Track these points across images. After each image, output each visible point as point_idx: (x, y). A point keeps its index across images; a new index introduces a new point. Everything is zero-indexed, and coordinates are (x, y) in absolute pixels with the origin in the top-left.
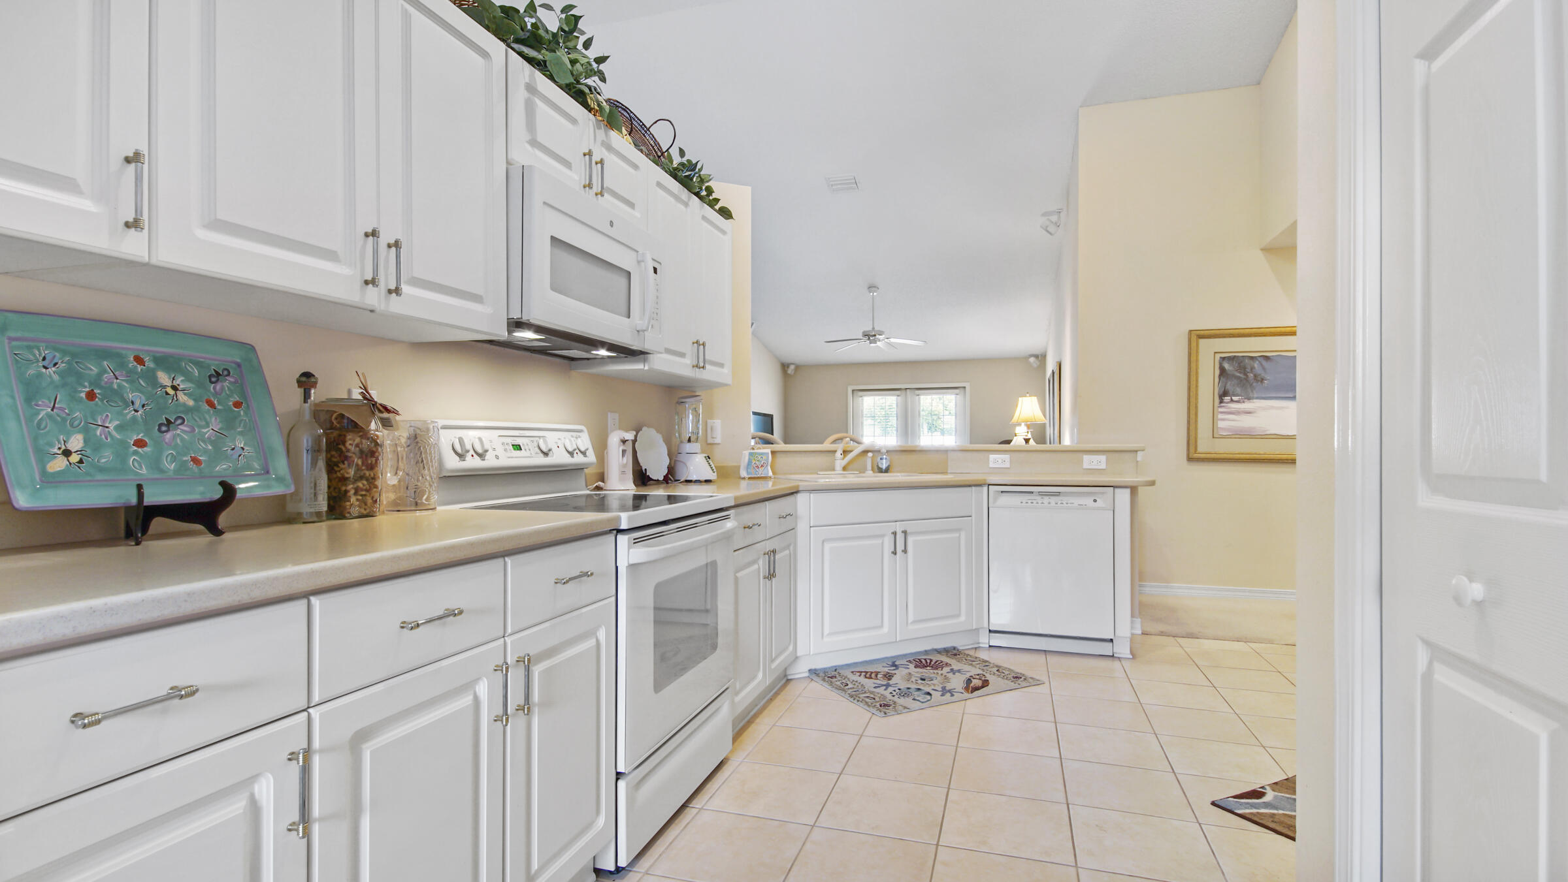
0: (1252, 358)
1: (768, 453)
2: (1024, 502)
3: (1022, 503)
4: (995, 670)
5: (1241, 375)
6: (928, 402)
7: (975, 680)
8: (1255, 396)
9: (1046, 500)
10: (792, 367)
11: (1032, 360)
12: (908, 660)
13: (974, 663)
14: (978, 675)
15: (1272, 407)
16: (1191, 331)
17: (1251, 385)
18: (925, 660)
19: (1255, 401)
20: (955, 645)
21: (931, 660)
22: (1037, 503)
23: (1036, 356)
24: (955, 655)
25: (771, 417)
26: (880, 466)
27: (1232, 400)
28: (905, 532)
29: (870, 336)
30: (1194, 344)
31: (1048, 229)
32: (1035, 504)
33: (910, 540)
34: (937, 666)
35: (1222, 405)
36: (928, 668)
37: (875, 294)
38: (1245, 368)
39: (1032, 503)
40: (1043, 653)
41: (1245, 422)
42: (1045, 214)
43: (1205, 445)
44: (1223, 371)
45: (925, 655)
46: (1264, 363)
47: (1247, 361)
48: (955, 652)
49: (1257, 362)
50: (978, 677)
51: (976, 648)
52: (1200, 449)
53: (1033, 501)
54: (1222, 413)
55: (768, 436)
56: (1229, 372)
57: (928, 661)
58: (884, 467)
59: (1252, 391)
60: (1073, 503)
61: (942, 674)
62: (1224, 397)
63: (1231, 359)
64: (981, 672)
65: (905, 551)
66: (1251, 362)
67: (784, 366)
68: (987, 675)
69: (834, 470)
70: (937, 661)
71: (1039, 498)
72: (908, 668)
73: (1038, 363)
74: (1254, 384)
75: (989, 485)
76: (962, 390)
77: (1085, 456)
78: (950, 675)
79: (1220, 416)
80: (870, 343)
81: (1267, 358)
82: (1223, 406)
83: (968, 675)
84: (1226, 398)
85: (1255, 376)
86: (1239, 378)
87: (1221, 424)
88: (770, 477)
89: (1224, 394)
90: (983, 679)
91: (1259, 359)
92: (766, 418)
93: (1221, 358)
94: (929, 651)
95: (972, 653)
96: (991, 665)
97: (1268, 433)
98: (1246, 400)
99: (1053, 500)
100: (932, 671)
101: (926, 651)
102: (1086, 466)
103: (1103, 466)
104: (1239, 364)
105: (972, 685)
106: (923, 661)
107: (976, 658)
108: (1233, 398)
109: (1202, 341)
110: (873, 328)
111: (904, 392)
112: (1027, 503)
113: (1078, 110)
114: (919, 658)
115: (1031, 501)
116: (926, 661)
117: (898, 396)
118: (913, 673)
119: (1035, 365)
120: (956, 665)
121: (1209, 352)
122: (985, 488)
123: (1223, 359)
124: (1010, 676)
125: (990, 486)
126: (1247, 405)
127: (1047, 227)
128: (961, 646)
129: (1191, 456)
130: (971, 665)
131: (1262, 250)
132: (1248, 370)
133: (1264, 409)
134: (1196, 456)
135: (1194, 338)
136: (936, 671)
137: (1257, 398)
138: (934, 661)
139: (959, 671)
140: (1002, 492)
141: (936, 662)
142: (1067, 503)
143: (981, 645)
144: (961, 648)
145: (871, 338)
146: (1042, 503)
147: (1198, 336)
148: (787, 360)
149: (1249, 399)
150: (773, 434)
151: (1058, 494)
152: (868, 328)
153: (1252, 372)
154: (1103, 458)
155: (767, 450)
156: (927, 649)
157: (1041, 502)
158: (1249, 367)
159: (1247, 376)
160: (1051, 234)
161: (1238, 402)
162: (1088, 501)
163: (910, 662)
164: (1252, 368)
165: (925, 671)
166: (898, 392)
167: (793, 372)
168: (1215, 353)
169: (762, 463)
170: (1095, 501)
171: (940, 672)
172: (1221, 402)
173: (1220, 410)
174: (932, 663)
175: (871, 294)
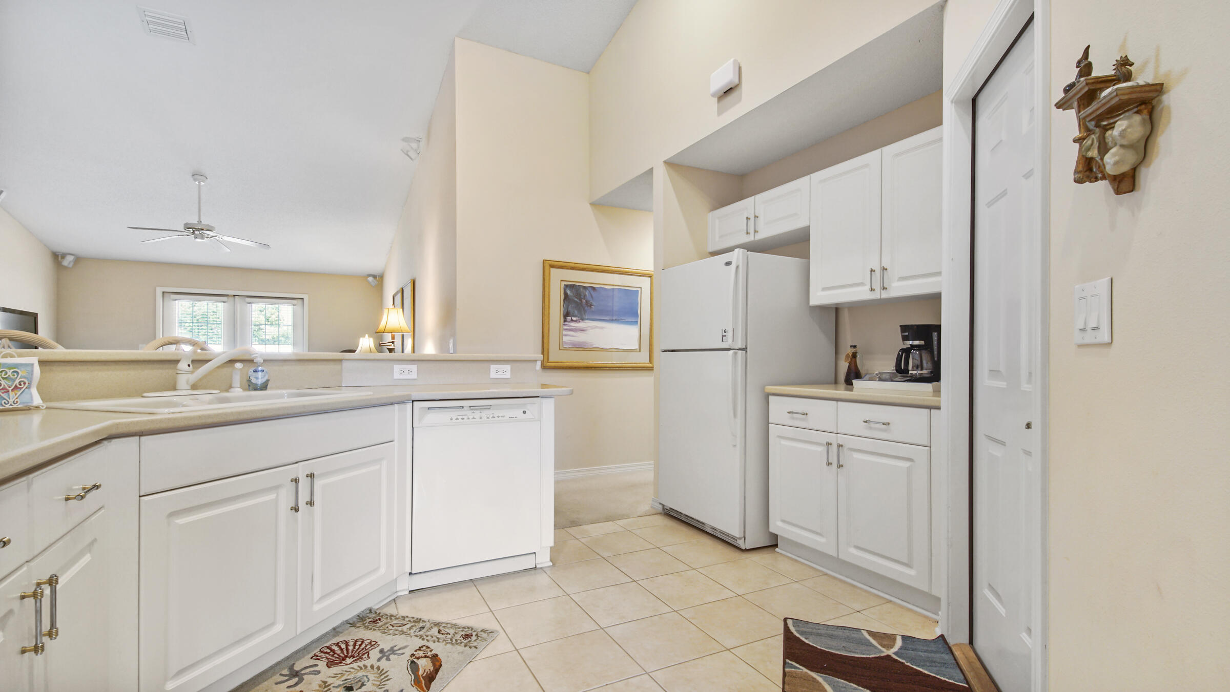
0: (585, 288)
1: (32, 365)
2: (454, 418)
3: (451, 419)
4: (435, 631)
5: (578, 301)
6: (257, 311)
7: (420, 660)
8: (586, 317)
9: (477, 414)
10: (70, 258)
11: (370, 279)
12: (311, 655)
13: (405, 628)
14: (420, 649)
15: (596, 327)
16: (546, 260)
17: (584, 309)
18: (337, 644)
19: (586, 321)
20: (369, 606)
21: (347, 643)
22: (469, 419)
23: (375, 277)
24: (375, 622)
25: (35, 316)
26: (254, 381)
27: (572, 320)
28: (311, 476)
29: (195, 230)
30: (547, 271)
31: (409, 153)
32: (466, 420)
33: (318, 483)
34: (359, 651)
35: (566, 323)
36: (348, 661)
37: (202, 184)
38: (580, 295)
39: (463, 419)
40: (471, 584)
41: (580, 338)
42: (406, 140)
43: (556, 356)
44: (566, 294)
45: (334, 636)
46: (592, 292)
47: (581, 289)
48: (373, 616)
49: (588, 291)
50: (421, 653)
51: (394, 600)
52: (551, 360)
53: (464, 417)
54: (566, 329)
55: (28, 335)
56: (570, 298)
57: (343, 646)
58: (260, 381)
59: (585, 314)
60: (504, 417)
61: (372, 667)
62: (567, 317)
63: (572, 287)
64: (420, 643)
65: (311, 503)
66: (584, 291)
67: (57, 257)
68: (431, 644)
69: (174, 388)
70: (356, 641)
71: (469, 413)
72: (319, 672)
73: (376, 282)
74: (586, 308)
75: (413, 401)
76: (300, 302)
77: (491, 366)
78: (384, 664)
79: (565, 332)
80: (196, 238)
81: (594, 288)
82: (567, 325)
83: (408, 652)
84: (568, 318)
85: (587, 302)
86: (576, 302)
87: (565, 339)
88: (37, 407)
89: (567, 315)
90: (429, 654)
91: (589, 289)
92: (24, 316)
93: (565, 285)
94: (338, 627)
95: (391, 610)
96: (428, 625)
97: (594, 346)
98: (581, 320)
99: (485, 414)
100: (355, 665)
101: (334, 629)
102: (493, 375)
103: (508, 375)
104: (577, 291)
105: (421, 673)
106: (336, 648)
107: (404, 618)
108: (573, 318)
109: (552, 270)
110: (200, 222)
111: (231, 299)
112: (457, 419)
113: (454, 38)
114: (328, 644)
115: (461, 417)
116: (340, 647)
117: (224, 302)
118: (330, 681)
119: (373, 284)
120: (386, 643)
121: (558, 278)
122: (409, 406)
123: (566, 286)
124: (458, 637)
125: (415, 403)
126: (581, 325)
127: (408, 151)
128: (375, 605)
129: (545, 365)
130: (403, 633)
131: (590, 204)
132: (582, 297)
133: (592, 328)
134: (549, 364)
135: (547, 267)
136: (361, 664)
137: (587, 319)
138: (351, 644)
139: (392, 651)
140: (429, 408)
141: (355, 645)
142: (498, 417)
143: (399, 594)
144: (376, 607)
145: (197, 233)
146: (474, 418)
147: (549, 265)
148: (61, 249)
149: (583, 319)
150: (36, 332)
151: (489, 407)
152: (194, 220)
153: (584, 299)
154: (508, 367)
155: (31, 358)
156: (335, 625)
157: (472, 417)
158: (582, 294)
159: (581, 301)
160: (411, 159)
161: (576, 321)
162: (518, 413)
163: (316, 657)
164: (585, 296)
165: (346, 668)
166: (225, 299)
167: (71, 265)
168: (562, 281)
169: (17, 382)
170: (524, 412)
171: (368, 663)
172: (565, 321)
173: (565, 327)
174: (351, 648)
175: (197, 183)
